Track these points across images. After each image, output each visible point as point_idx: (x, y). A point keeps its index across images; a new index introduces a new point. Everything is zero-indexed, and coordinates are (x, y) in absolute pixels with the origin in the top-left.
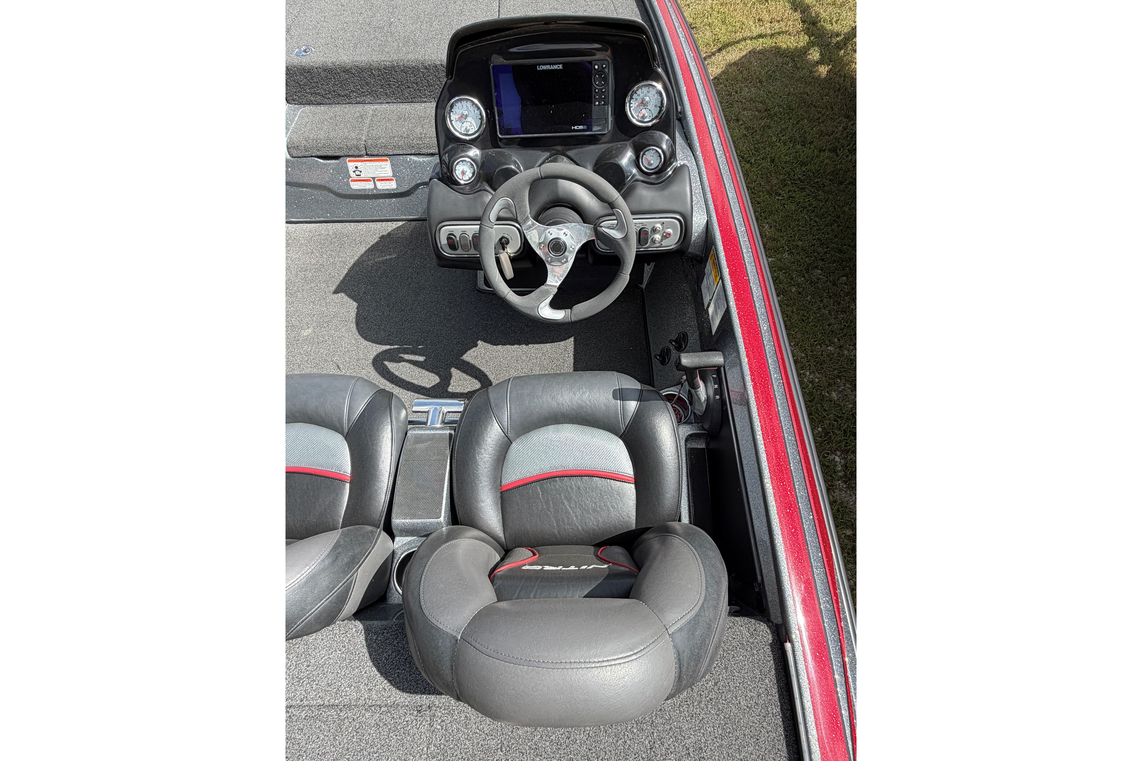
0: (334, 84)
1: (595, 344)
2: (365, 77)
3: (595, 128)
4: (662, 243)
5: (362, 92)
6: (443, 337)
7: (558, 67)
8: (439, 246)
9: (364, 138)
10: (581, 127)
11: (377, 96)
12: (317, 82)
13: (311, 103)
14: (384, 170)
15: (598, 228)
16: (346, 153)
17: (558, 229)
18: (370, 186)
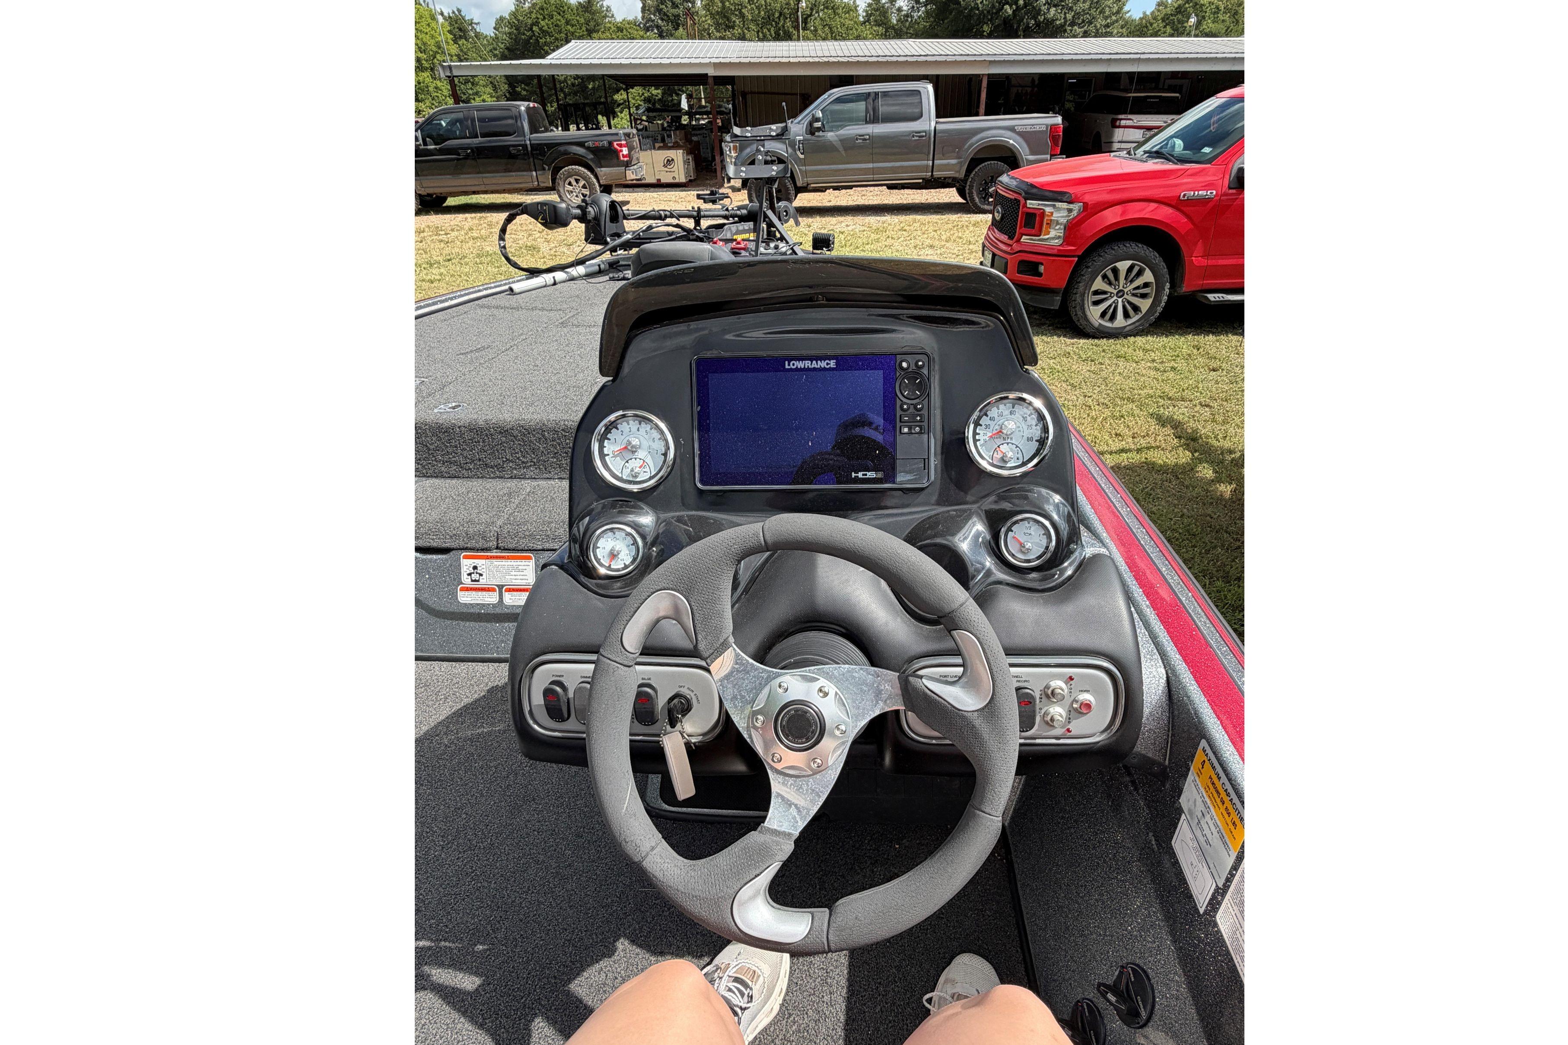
0: (483, 450)
1: (898, 968)
2: (531, 442)
3: (901, 478)
4: (1070, 727)
5: (523, 462)
6: (539, 923)
7: (828, 364)
8: (526, 709)
9: (499, 523)
10: (871, 475)
11: (545, 469)
12: (456, 447)
13: (440, 475)
14: (522, 573)
15: (911, 679)
16: (462, 544)
17: (806, 679)
18: (491, 598)
